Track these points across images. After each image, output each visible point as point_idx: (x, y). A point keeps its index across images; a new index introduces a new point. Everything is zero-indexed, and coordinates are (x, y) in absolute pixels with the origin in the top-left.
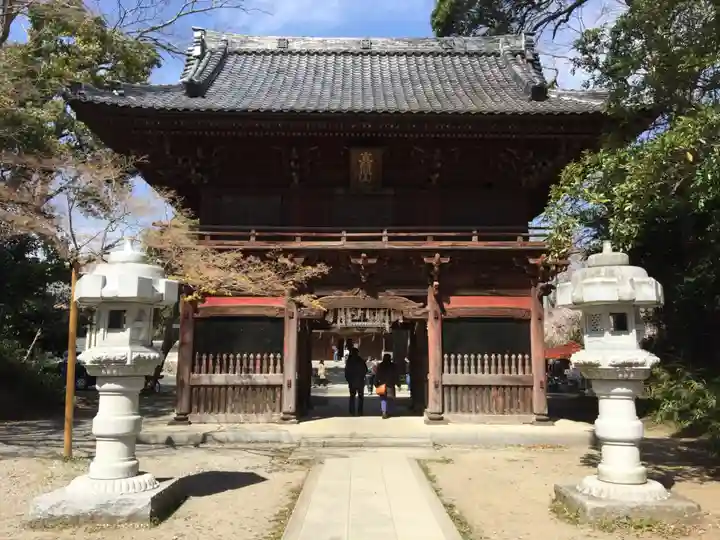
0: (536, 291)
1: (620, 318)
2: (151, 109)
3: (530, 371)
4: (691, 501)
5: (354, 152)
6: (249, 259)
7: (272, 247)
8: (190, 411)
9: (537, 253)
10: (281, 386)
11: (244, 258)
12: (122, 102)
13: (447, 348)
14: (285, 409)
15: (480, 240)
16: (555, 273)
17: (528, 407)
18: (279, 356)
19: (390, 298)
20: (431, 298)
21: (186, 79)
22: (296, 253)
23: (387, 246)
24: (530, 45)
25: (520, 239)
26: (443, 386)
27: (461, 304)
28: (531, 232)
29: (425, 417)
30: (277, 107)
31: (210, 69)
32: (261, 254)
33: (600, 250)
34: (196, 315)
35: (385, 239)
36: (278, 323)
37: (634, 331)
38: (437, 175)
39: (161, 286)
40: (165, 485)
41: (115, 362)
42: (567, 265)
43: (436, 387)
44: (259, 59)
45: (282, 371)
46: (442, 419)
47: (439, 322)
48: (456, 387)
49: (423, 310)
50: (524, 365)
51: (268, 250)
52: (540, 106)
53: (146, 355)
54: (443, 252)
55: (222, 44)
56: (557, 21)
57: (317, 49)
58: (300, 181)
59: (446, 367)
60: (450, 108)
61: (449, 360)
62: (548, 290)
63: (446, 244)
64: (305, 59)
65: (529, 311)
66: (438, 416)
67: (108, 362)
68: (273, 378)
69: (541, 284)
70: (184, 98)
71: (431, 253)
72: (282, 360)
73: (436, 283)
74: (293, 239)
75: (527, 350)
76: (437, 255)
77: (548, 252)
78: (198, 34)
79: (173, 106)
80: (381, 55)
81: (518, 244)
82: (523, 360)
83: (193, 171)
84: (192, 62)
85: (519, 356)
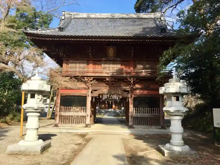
1: (177, 97)
5: (108, 48)
8: (59, 123)
10: (86, 116)
12: (40, 33)
14: (87, 123)
17: (159, 124)
18: (85, 107)
19: (118, 91)
26: (133, 117)
31: (66, 23)
44: (81, 20)
48: (137, 118)
49: (128, 95)
56: (173, 8)
57: (99, 17)
58: (92, 56)
59: (134, 112)
64: (95, 20)
66: (132, 126)
68: (83, 114)
76: (132, 79)
78: (64, 13)
82: (158, 110)
83: (61, 53)
84: (62, 21)
85: (157, 109)
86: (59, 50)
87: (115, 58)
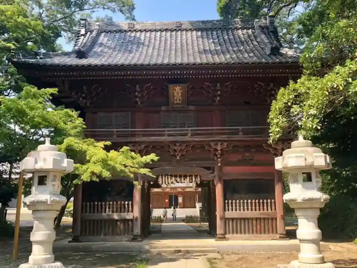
1: (308, 175)
3: (275, 210)
5: (171, 87)
10: (132, 220)
12: (42, 62)
15: (244, 134)
17: (275, 231)
18: (130, 202)
21: (76, 48)
23: (190, 139)
24: (272, 23)
26: (226, 219)
30: (127, 63)
33: (297, 138)
35: (189, 135)
38: (219, 98)
41: (42, 202)
43: (221, 219)
44: (118, 35)
45: (132, 211)
46: (225, 238)
48: (233, 219)
49: (212, 175)
50: (271, 205)
52: (275, 58)
54: (222, 141)
55: (97, 27)
57: (150, 28)
58: (141, 103)
59: (226, 208)
61: (228, 203)
64: (143, 34)
65: (274, 174)
66: (223, 236)
70: (76, 59)
72: (132, 205)
76: (220, 143)
78: (83, 22)
79: (69, 64)
80: (187, 30)
82: (271, 203)
83: (81, 99)
84: (80, 37)
85: (269, 201)
86: (77, 93)
87: (186, 106)
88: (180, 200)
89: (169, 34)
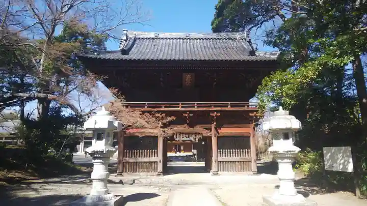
0: (252, 125)
1: (285, 134)
2: (109, 59)
3: (250, 156)
4: (313, 201)
5: (184, 75)
6: (145, 114)
7: (154, 110)
8: (123, 172)
9: (252, 112)
10: (157, 162)
11: (143, 114)
12: (98, 57)
13: (220, 147)
14: (158, 171)
15: (231, 107)
16: (259, 119)
17: (250, 170)
18: (156, 151)
19: (197, 129)
20: (213, 129)
21: (121, 48)
22: (163, 112)
23: (197, 109)
24: (248, 36)
25: (246, 106)
26: (218, 162)
27: (225, 131)
28: (250, 104)
29: (211, 173)
30: (155, 58)
31: (130, 44)
32: (150, 112)
33: (278, 110)
34: (125, 136)
35: (196, 107)
36: (155, 138)
37: (291, 139)
38: (215, 83)
39: (116, 124)
40: (118, 198)
41: (100, 152)
42: (264, 116)
43: (215, 162)
44: (148, 41)
45: (157, 156)
46: (218, 174)
47: (216, 137)
48: (223, 162)
49: (210, 133)
50: (248, 153)
51: (152, 111)
52: (253, 58)
53: (111, 149)
54: (217, 111)
55: (134, 36)
56: (257, 27)
57: (169, 37)
59: (219, 154)
60: (220, 58)
61: (220, 152)
62: (256, 125)
63: (219, 109)
64: (164, 41)
65: (250, 133)
66: (216, 173)
67: (97, 152)
68: (153, 159)
69: (254, 123)
70: (121, 55)
71: (213, 112)
72: (157, 152)
73: (215, 123)
74: (161, 107)
75: (249, 148)
76: (216, 113)
77: (257, 111)
78: (125, 32)
79: (117, 58)
80: (193, 39)
81: (245, 109)
82: (248, 151)
84: (123, 42)
88: (182, 148)
89: (181, 40)
